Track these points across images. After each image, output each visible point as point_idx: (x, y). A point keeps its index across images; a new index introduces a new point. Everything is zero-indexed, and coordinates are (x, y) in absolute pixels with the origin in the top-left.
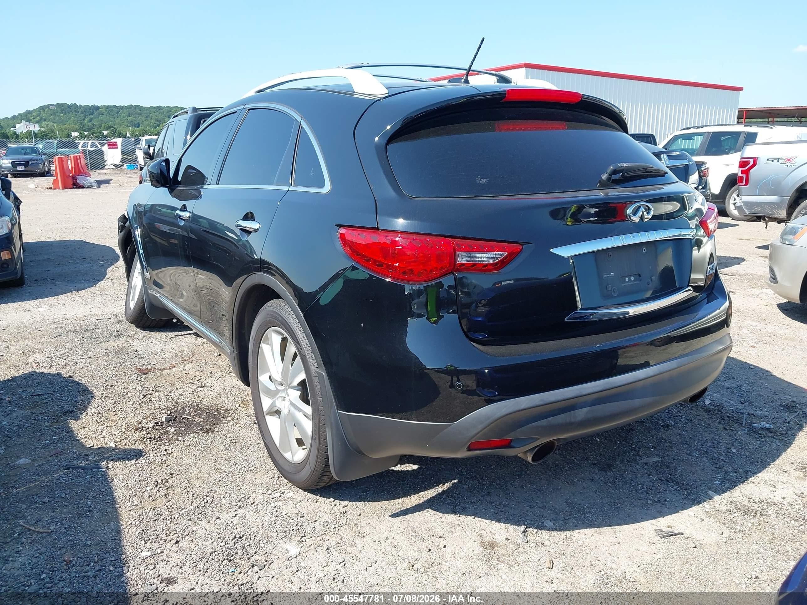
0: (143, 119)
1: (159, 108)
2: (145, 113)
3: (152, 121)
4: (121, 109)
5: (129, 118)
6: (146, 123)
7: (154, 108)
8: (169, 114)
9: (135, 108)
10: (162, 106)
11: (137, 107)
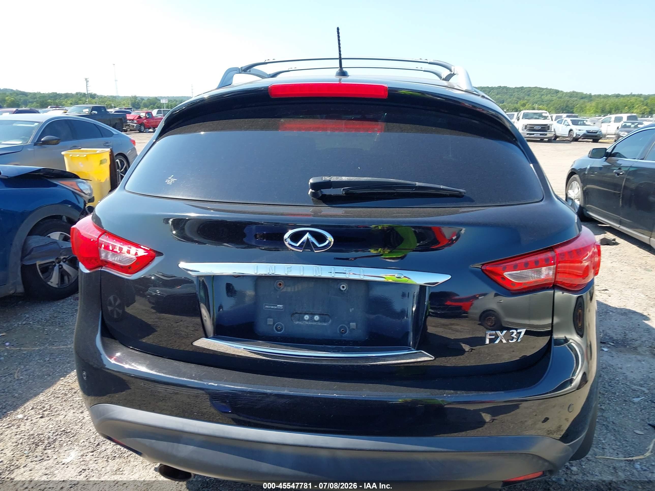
0: (508, 97)
1: (522, 88)
2: (510, 93)
3: (514, 99)
4: (492, 89)
5: (497, 96)
6: (509, 100)
7: (518, 88)
8: (529, 93)
9: (503, 89)
10: (525, 86)
11: (505, 87)
